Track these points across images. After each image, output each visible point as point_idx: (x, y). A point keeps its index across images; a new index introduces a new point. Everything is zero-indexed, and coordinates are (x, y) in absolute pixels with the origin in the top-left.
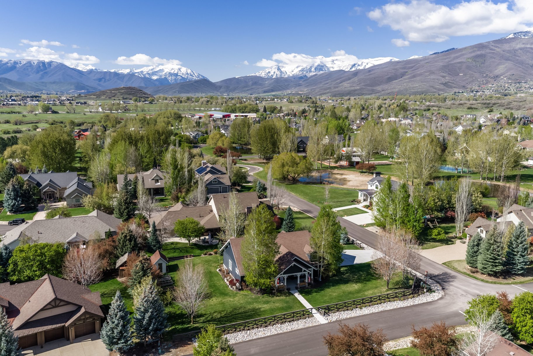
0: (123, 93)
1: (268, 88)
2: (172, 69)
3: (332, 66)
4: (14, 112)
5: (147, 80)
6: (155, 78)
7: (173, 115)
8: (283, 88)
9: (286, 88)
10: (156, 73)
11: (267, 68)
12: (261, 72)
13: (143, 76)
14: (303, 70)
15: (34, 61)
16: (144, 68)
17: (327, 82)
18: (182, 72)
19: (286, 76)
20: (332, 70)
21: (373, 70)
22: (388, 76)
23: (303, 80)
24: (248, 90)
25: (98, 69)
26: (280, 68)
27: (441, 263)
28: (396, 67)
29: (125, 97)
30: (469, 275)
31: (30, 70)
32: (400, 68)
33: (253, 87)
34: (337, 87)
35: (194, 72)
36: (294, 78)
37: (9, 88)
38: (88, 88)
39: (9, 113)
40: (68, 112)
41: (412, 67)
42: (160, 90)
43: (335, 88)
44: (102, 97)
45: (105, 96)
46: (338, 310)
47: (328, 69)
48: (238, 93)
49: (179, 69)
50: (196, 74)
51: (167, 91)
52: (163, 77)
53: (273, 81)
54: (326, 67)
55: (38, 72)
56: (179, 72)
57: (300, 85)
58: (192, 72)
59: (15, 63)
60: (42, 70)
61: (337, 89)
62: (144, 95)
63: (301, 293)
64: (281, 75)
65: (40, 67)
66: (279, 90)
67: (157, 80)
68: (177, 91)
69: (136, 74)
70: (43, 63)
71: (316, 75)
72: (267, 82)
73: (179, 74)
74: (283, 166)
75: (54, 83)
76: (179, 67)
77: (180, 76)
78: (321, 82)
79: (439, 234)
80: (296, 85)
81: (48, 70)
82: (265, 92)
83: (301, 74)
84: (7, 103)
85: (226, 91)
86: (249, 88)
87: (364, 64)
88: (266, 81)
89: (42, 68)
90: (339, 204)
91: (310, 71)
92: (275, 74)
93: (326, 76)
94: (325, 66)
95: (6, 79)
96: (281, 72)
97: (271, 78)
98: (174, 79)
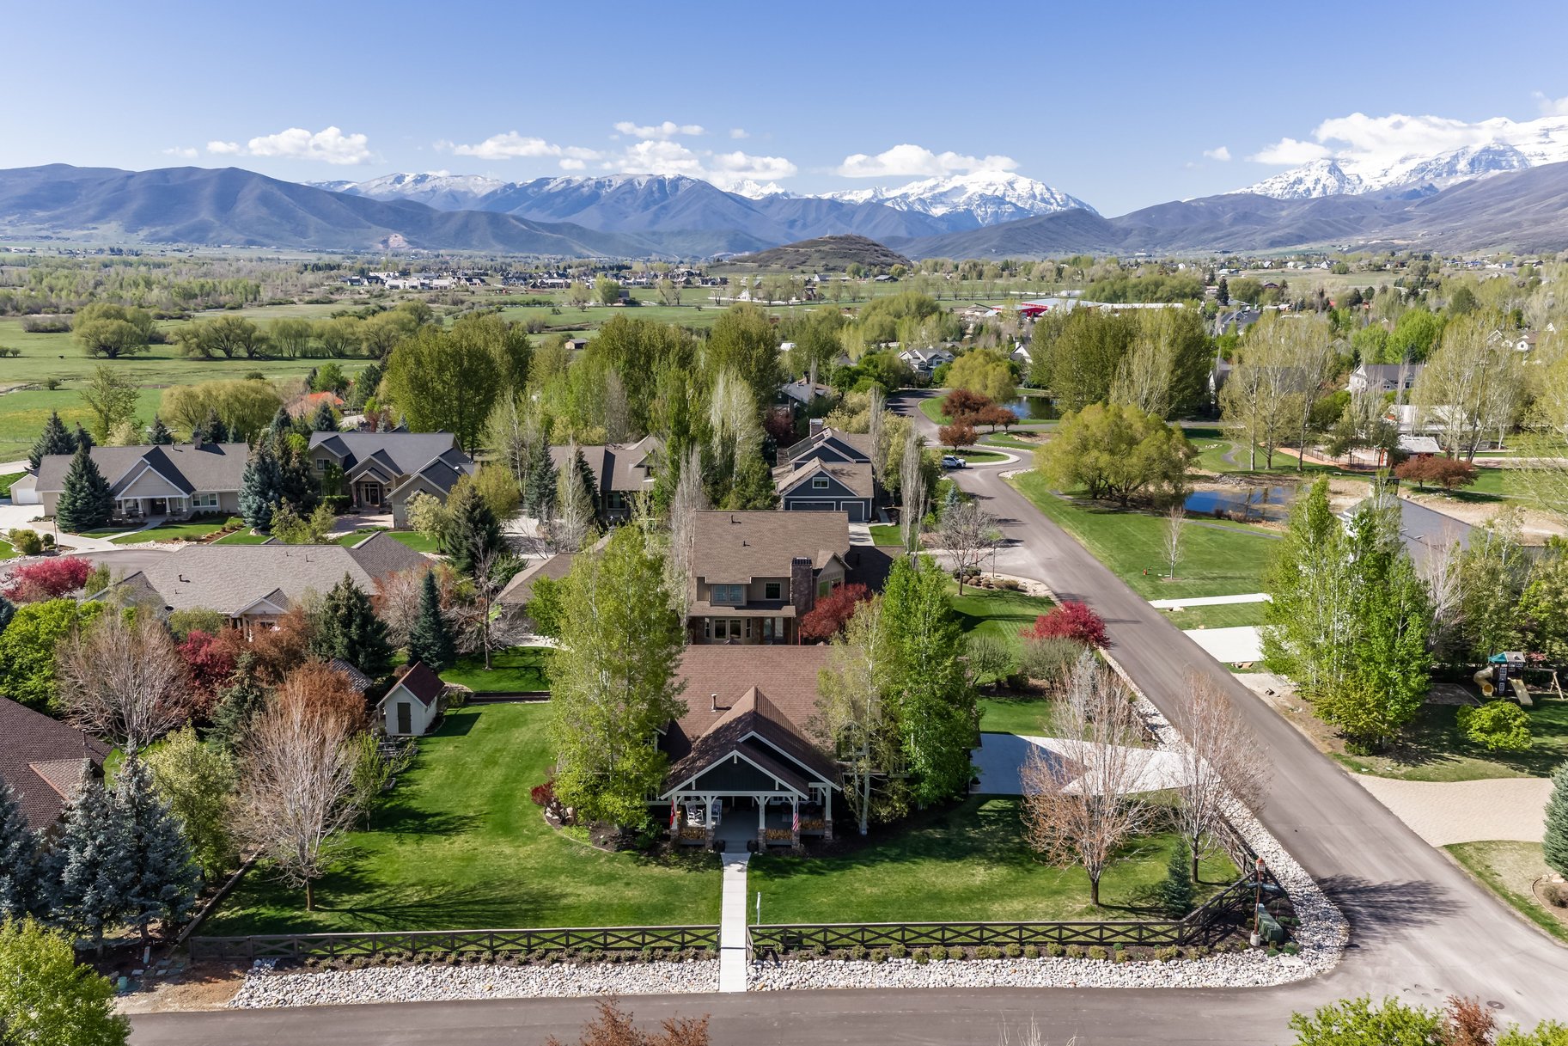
0: (827, 253)
1: (1287, 230)
2: (991, 184)
3: (1540, 149)
4: (540, 303)
5: (915, 219)
6: (938, 211)
8: (1341, 230)
9: (1355, 227)
10: (943, 199)
11: (1291, 167)
12: (1271, 180)
13: (906, 209)
14: (1423, 170)
15: (640, 179)
16: (911, 185)
17: (1510, 204)
18: (1019, 191)
19: (1360, 191)
20: (1536, 162)
23: (1418, 201)
24: (1216, 239)
25: (789, 192)
26: (1340, 165)
27: (1437, 842)
31: (629, 201)
33: (1234, 229)
34: (1546, 222)
35: (1054, 190)
36: (1388, 198)
37: (578, 249)
38: (759, 244)
39: (528, 304)
40: (662, 304)
42: (946, 246)
43: (1536, 222)
44: (774, 266)
45: (781, 262)
46: (827, 951)
47: (1523, 161)
48: (1183, 248)
49: (1011, 184)
50: (1058, 197)
51: (965, 249)
52: (961, 209)
53: (1307, 207)
54: (1516, 153)
55: (646, 207)
56: (1010, 192)
57: (1403, 219)
58: (1048, 189)
59: (600, 185)
60: (655, 202)
61: (1542, 229)
62: (883, 258)
63: (754, 865)
64: (1341, 187)
65: (652, 192)
66: (1326, 237)
67: (943, 218)
68: (994, 247)
69: (889, 204)
70: (661, 182)
71: (1470, 182)
72: (1284, 213)
73: (1007, 199)
75: (680, 233)
76: (1010, 176)
77: (1010, 203)
78: (1486, 207)
80: (1388, 218)
81: (671, 199)
82: (1274, 243)
83: (1414, 183)
85: (1145, 244)
86: (1220, 234)
88: (1282, 209)
89: (657, 195)
90: (1212, 586)
91: (1452, 171)
92: (1319, 187)
93: (1510, 184)
94: (1512, 150)
95: (574, 226)
96: (1342, 179)
97: (1304, 200)
98: (992, 213)
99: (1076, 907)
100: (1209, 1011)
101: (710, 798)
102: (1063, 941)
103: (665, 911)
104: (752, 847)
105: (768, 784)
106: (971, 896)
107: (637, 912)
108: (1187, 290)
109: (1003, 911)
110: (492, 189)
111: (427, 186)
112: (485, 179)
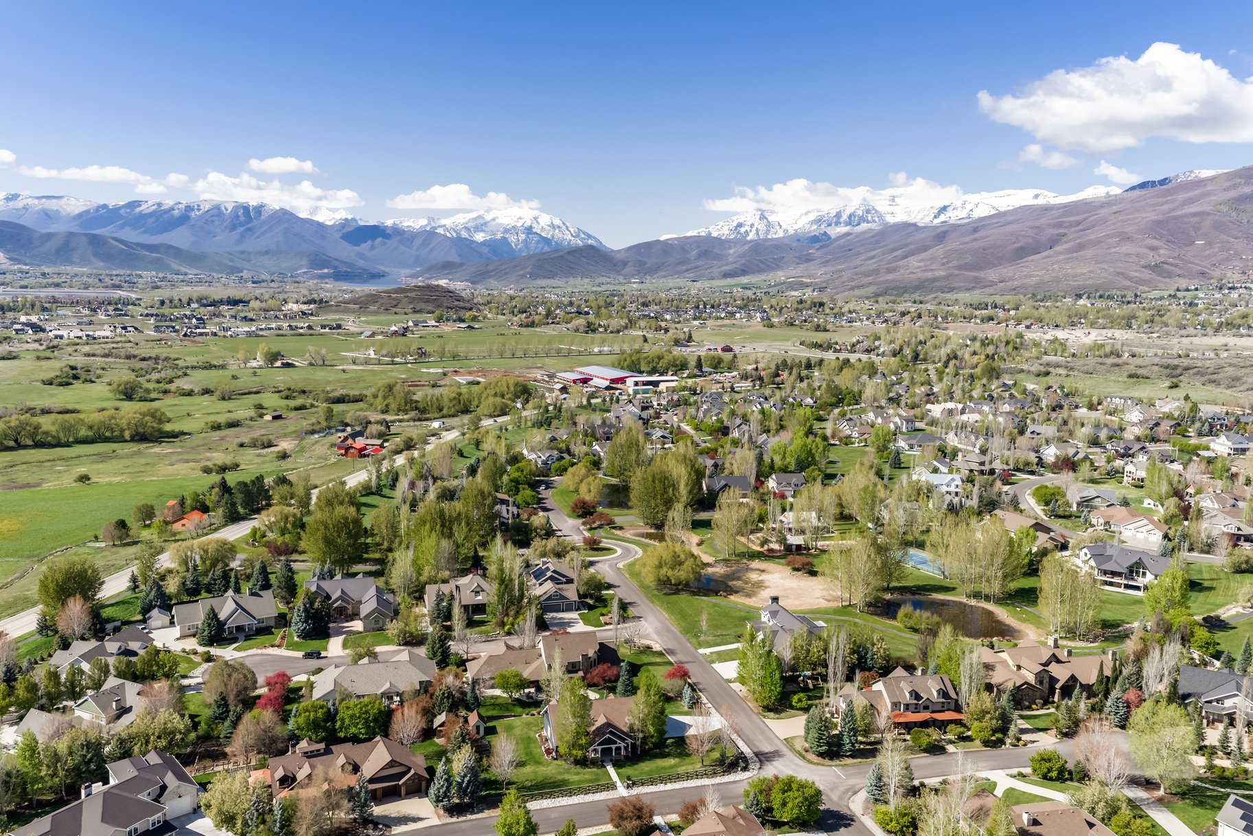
0: (414, 299)
1: (735, 266)
2: (520, 218)
3: (890, 209)
4: (214, 366)
5: (462, 244)
6: (480, 237)
7: (512, 389)
8: (769, 266)
9: (776, 265)
10: (484, 228)
11: (736, 213)
12: (721, 223)
13: (454, 235)
14: (820, 220)
15: (227, 205)
16: (458, 216)
17: (873, 253)
18: (542, 224)
19: (780, 234)
20: (890, 220)
21: (983, 226)
22: (1016, 245)
23: (817, 245)
24: (687, 270)
25: (357, 218)
26: (766, 215)
27: (782, 738)
28: (1038, 223)
29: (418, 308)
30: (800, 754)
31: (217, 223)
32: (1049, 225)
33: (699, 263)
34: (894, 270)
35: (568, 224)
36: (799, 240)
37: (175, 266)
38: (336, 263)
40: (311, 364)
41: (1078, 223)
42: (492, 271)
43: (889, 271)
44: (372, 308)
45: (377, 305)
46: (643, 784)
47: (881, 217)
48: (664, 277)
49: (535, 218)
50: (572, 230)
51: (506, 274)
52: (499, 236)
53: (746, 247)
54: (877, 211)
55: (233, 228)
56: (535, 225)
57: (808, 259)
58: (564, 224)
59: (189, 208)
60: (241, 225)
61: (890, 277)
62: (457, 303)
63: (614, 765)
64: (768, 232)
65: (238, 217)
66: (760, 271)
67: (484, 244)
68: (528, 273)
69: (440, 231)
70: (246, 209)
71: (848, 234)
72: (731, 251)
73: (534, 230)
74: (660, 566)
75: (266, 253)
76: (536, 213)
77: (536, 233)
78: (859, 254)
79: (800, 700)
80: (799, 258)
81: (255, 222)
82: (726, 275)
83: (814, 230)
84: (191, 332)
85: (638, 273)
86: (689, 267)
87: (969, 207)
88: (730, 248)
89: (242, 219)
91: (837, 223)
92: (754, 230)
93: (873, 237)
94: (874, 209)
95: (171, 247)
96: (769, 225)
97: (741, 241)
98: (523, 241)
99: (698, 767)
100: (731, 786)
101: (599, 748)
102: (697, 775)
103: (598, 780)
104: (611, 761)
105: (616, 743)
106: (672, 767)
107: (591, 781)
108: (678, 362)
109: (681, 770)
110: (85, 208)
111: (19, 204)
112: (77, 199)
